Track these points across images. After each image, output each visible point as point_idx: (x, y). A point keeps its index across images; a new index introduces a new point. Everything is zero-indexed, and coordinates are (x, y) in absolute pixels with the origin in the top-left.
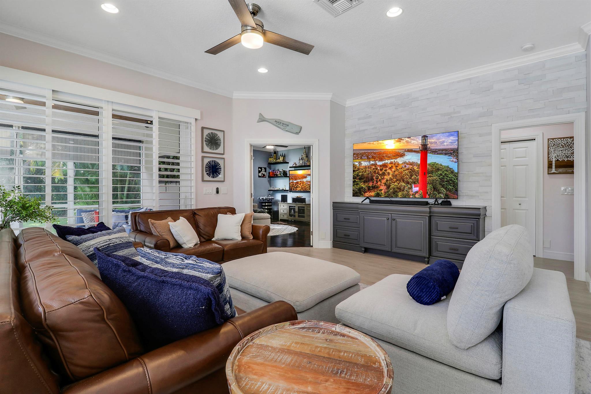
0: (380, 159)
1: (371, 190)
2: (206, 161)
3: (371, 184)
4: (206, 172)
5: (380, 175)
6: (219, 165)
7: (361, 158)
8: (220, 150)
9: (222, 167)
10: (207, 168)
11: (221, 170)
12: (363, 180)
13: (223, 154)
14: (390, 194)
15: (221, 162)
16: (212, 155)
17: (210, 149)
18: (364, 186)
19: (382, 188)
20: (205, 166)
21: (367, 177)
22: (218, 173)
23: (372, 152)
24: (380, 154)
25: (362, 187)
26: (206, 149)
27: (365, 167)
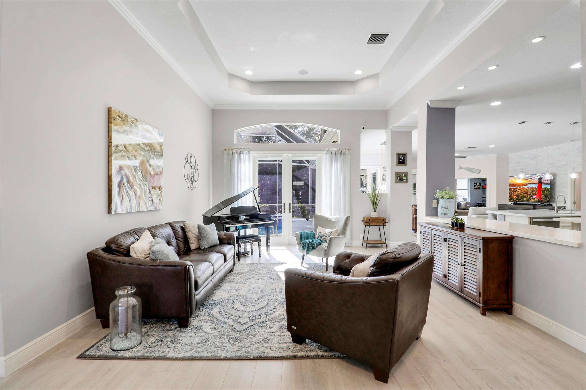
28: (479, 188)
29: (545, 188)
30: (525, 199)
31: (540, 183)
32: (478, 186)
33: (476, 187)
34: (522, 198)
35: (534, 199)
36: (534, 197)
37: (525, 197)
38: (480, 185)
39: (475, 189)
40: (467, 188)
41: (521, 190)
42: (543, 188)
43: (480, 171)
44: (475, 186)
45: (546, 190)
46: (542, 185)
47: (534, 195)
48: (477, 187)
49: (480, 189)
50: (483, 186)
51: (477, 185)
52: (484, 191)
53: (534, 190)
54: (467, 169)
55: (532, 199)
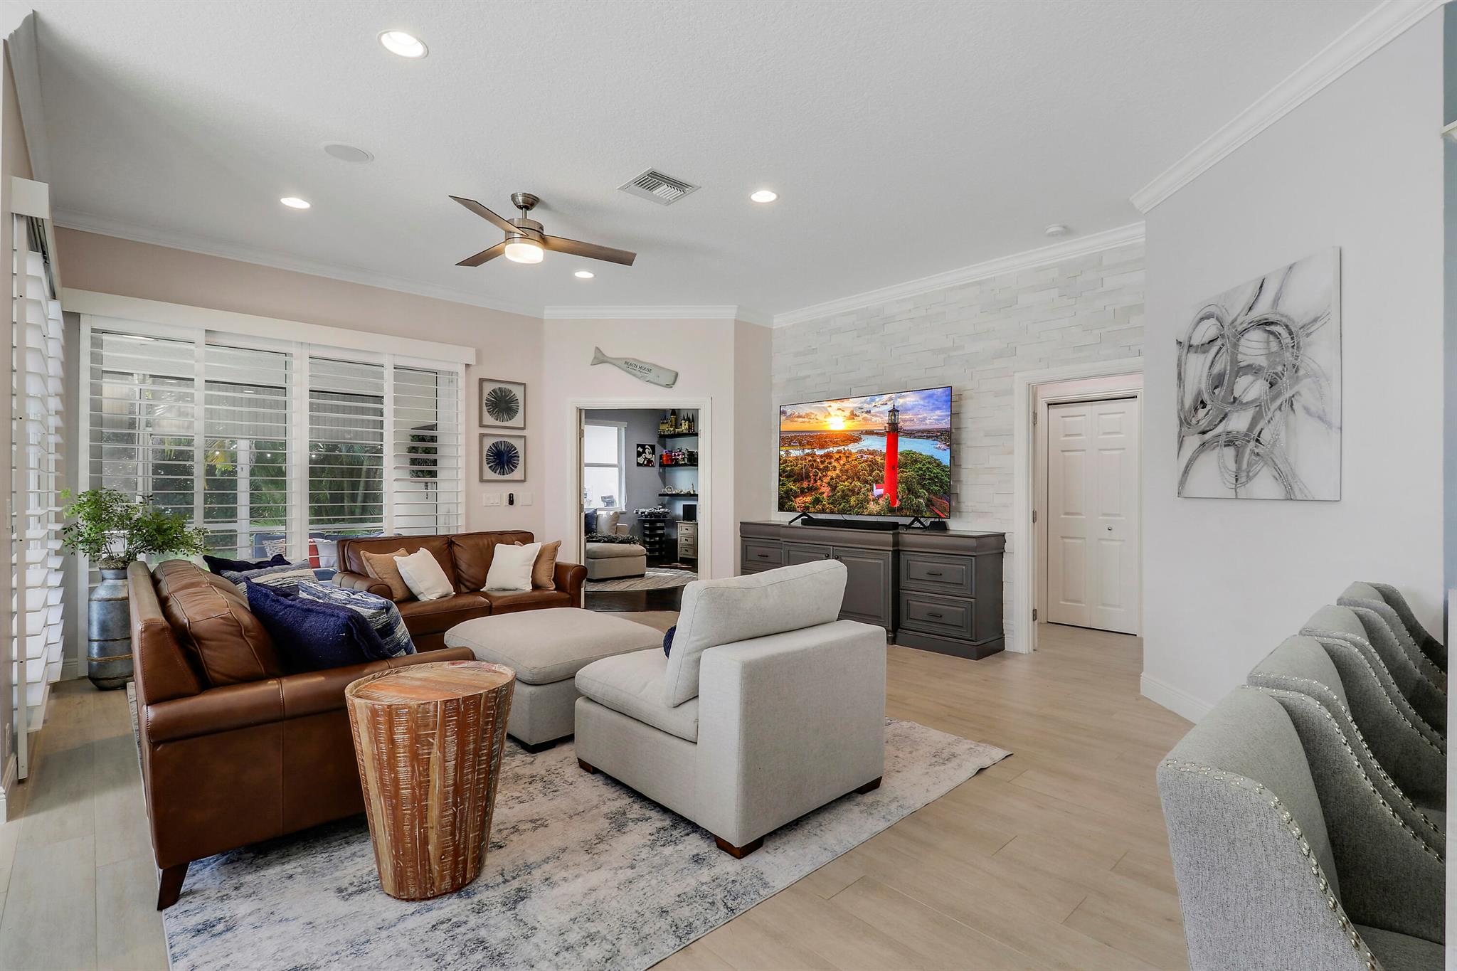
0: (820, 445)
1: (806, 493)
2: (488, 443)
3: (805, 485)
4: (488, 463)
5: (820, 470)
6: (515, 449)
7: (790, 445)
8: (517, 421)
9: (521, 454)
10: (490, 456)
11: (518, 460)
12: (792, 479)
13: (523, 429)
14: (836, 500)
15: (518, 444)
16: (501, 431)
17: (497, 420)
18: (794, 488)
19: (823, 490)
20: (485, 453)
21: (799, 474)
22: (513, 466)
23: (808, 436)
24: (820, 437)
25: (792, 489)
26: (489, 419)
27: (797, 458)
28: (650, 461)
29: (907, 454)
30: (853, 500)
31: (893, 432)
32: (649, 456)
33: (641, 460)
34: (845, 497)
35: (876, 500)
36: (878, 491)
37: (853, 491)
38: (653, 453)
39: (639, 465)
40: (616, 462)
41: (842, 462)
42: (901, 454)
43: (677, 375)
44: (639, 454)
45: (913, 459)
46: (900, 438)
47: (877, 482)
48: (646, 458)
49: (652, 466)
50: (661, 457)
51: (644, 452)
52: (664, 471)
53: (876, 463)
54: (626, 363)
55: (873, 500)
